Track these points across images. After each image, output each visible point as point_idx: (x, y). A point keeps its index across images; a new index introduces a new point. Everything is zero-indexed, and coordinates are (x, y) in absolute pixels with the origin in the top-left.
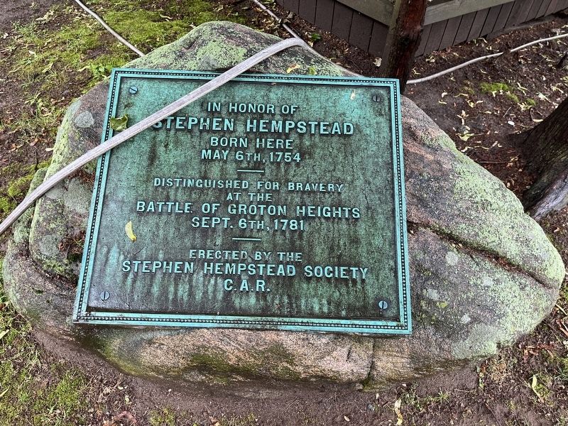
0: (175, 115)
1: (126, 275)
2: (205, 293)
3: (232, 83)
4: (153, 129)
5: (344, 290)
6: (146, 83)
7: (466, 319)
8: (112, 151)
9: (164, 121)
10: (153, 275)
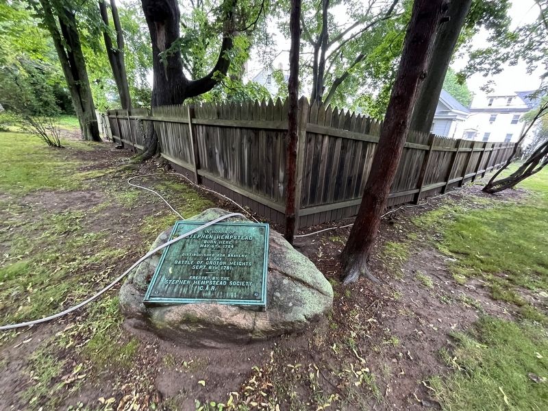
0: (194, 234)
1: (166, 285)
2: (193, 291)
3: (213, 225)
4: (186, 238)
5: (243, 290)
6: (186, 225)
7: (291, 304)
8: (171, 245)
9: (190, 236)
10: (175, 285)
